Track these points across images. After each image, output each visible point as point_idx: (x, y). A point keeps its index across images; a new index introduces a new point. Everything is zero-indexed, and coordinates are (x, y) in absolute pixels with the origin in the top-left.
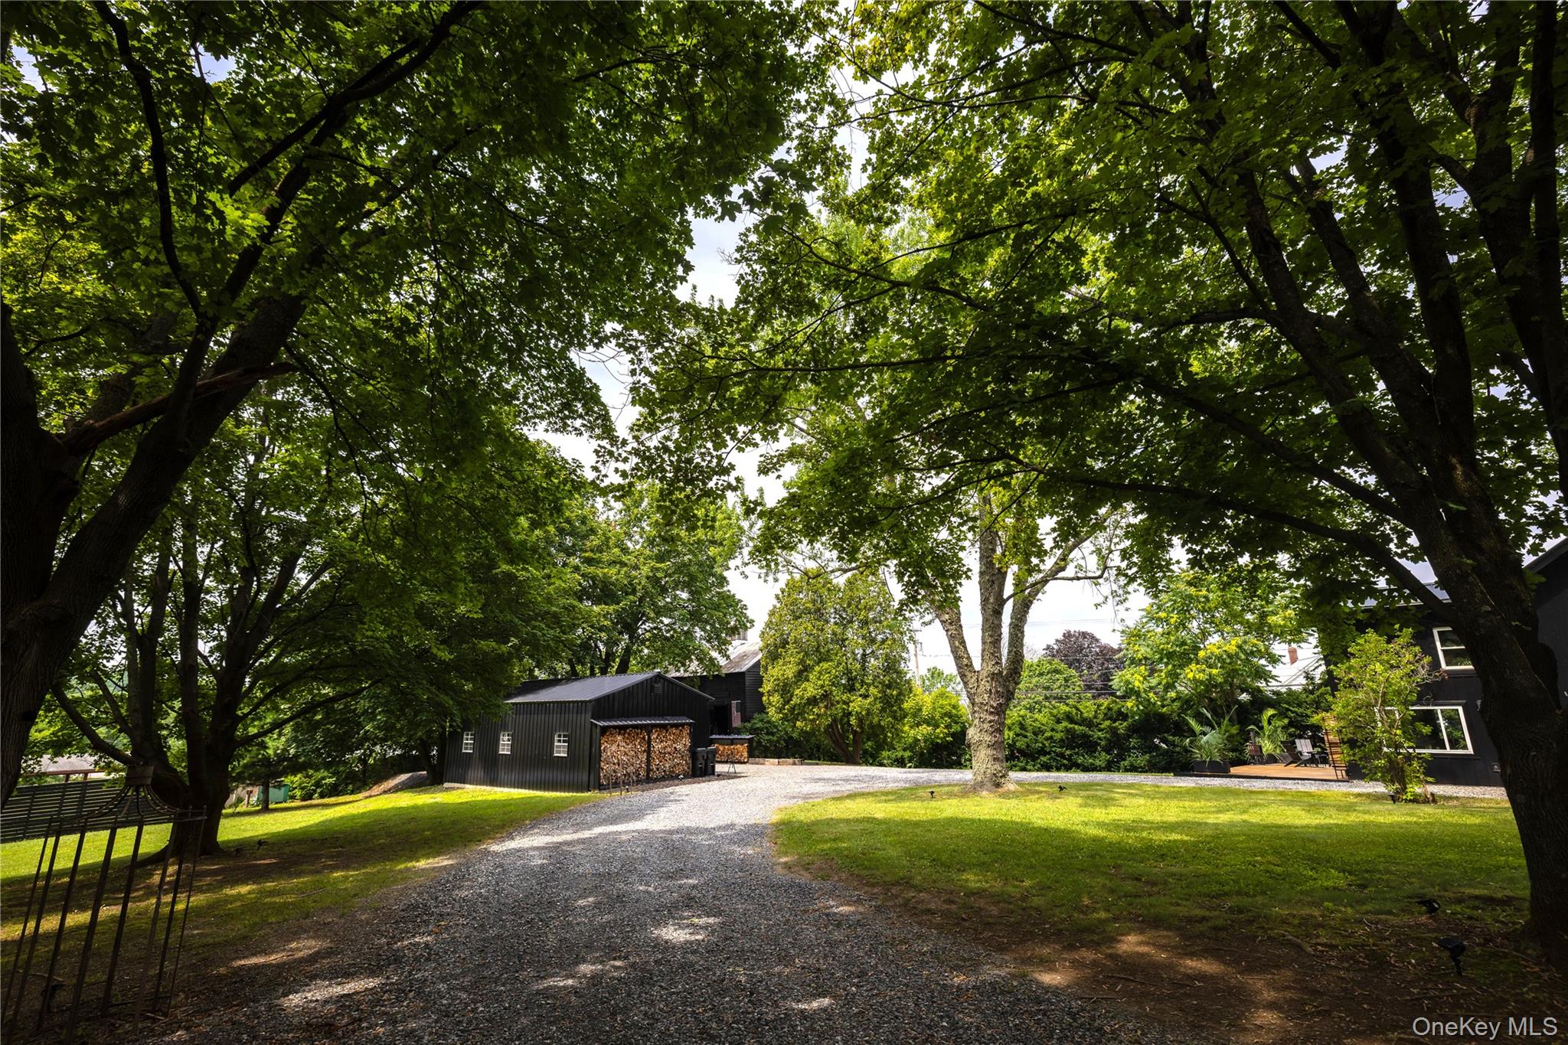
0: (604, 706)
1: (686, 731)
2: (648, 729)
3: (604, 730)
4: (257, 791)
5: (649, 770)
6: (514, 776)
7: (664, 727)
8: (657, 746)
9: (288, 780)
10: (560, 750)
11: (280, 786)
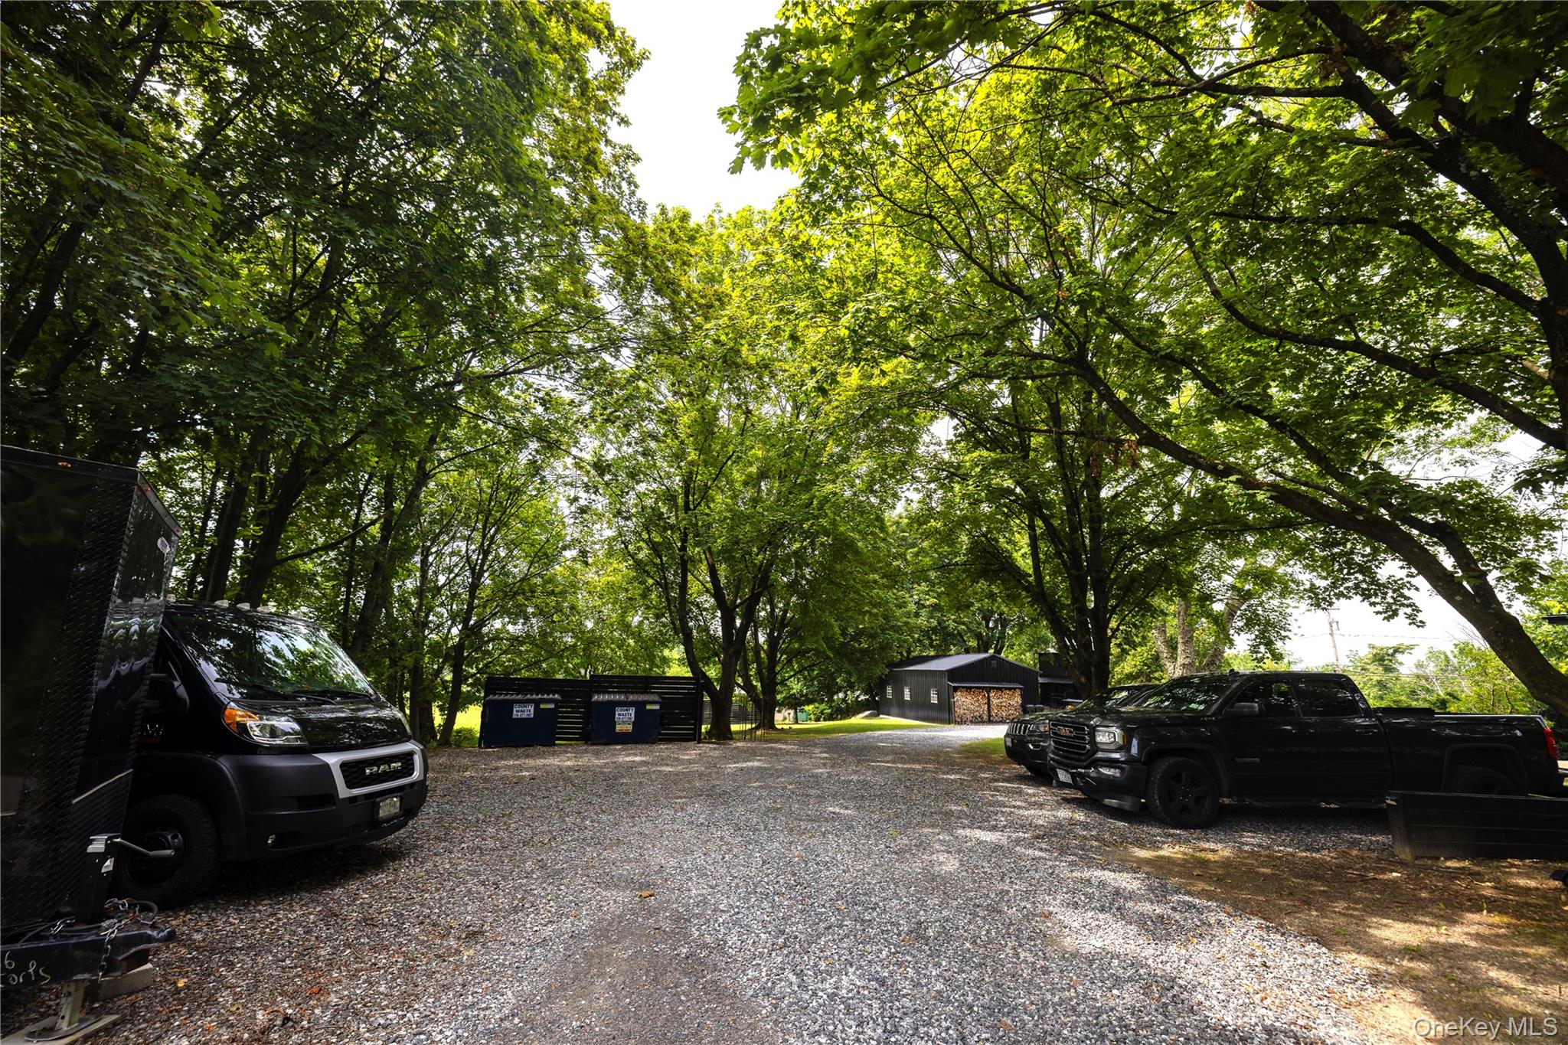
0: (955, 674)
1: (1018, 693)
2: (988, 690)
3: (956, 689)
4: (792, 712)
5: (990, 716)
6: (913, 713)
7: (1000, 689)
8: (995, 701)
9: (807, 708)
10: (934, 700)
11: (802, 711)
